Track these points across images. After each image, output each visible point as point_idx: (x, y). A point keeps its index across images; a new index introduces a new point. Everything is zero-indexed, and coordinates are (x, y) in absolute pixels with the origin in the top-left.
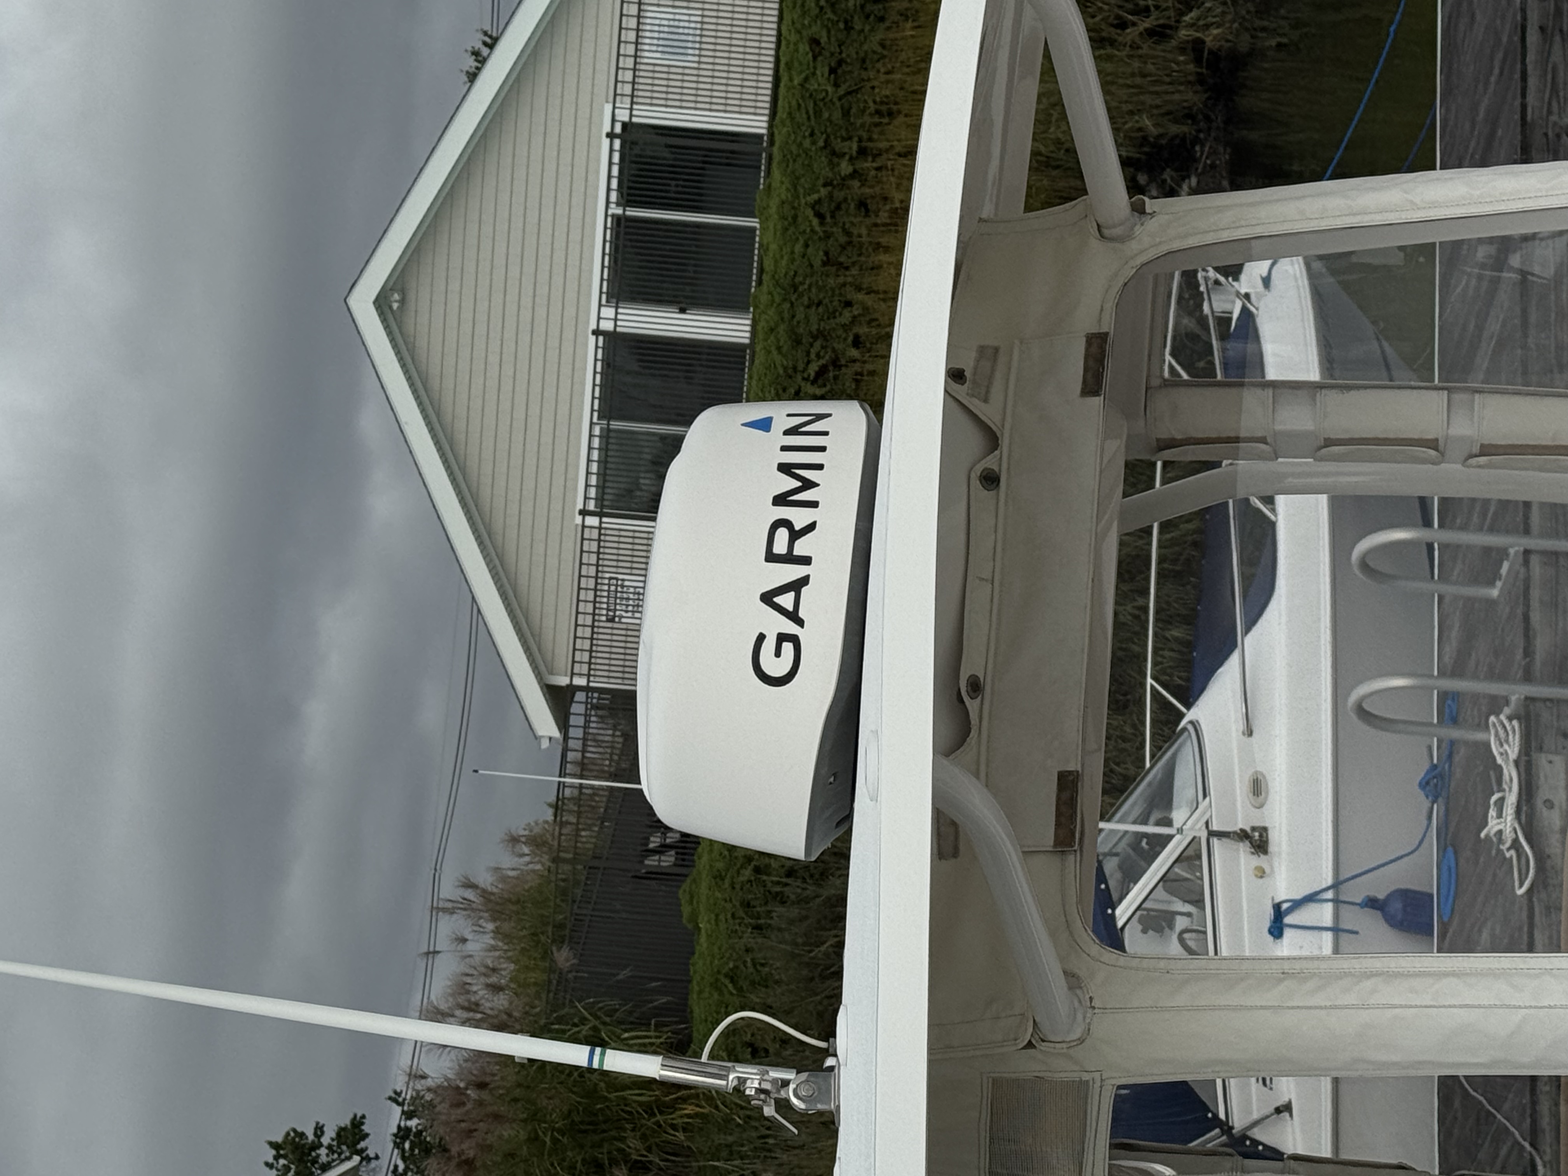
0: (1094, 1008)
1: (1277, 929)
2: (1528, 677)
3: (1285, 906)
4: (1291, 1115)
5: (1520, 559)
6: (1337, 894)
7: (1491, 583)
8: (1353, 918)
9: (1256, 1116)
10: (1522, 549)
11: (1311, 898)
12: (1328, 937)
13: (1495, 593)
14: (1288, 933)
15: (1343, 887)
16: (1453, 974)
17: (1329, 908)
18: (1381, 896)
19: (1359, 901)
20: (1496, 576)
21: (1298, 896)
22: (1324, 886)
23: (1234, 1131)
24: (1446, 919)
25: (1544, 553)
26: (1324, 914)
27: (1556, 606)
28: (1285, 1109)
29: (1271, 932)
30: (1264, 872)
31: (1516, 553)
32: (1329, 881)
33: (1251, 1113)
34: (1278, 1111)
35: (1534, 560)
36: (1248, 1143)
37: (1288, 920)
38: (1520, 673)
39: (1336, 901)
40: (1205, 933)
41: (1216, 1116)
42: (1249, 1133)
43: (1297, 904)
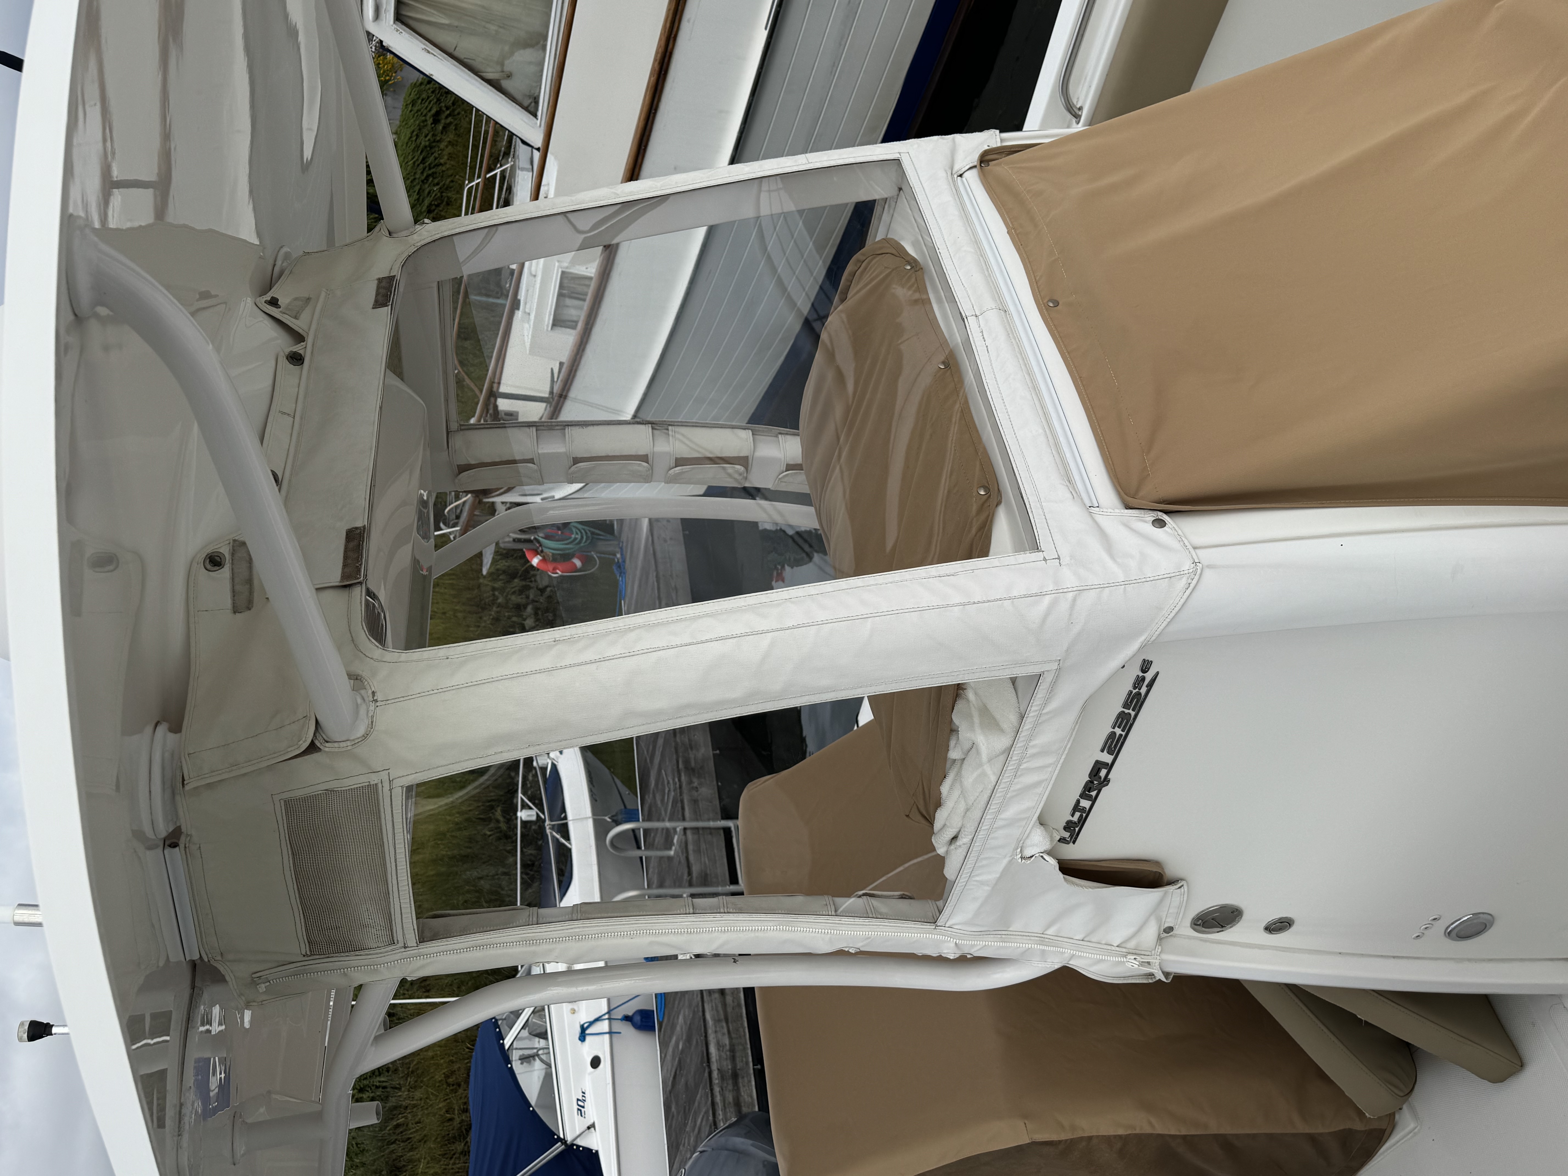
0: (376, 701)
1: (583, 1037)
2: (691, 885)
3: (586, 1025)
4: (595, 1129)
5: (682, 833)
6: (610, 1016)
7: (670, 849)
8: (618, 1026)
9: (578, 1133)
10: (683, 827)
11: (597, 1020)
12: (607, 1037)
13: (672, 853)
14: (588, 1038)
15: (612, 1012)
16: (707, 615)
17: (606, 1023)
18: (630, 1014)
19: (620, 1017)
20: (672, 844)
21: (592, 1019)
22: (603, 1013)
23: (568, 1142)
24: (661, 1020)
25: (693, 829)
26: (604, 1026)
27: (700, 852)
28: (592, 1127)
29: (580, 1039)
30: (575, 1010)
31: (680, 829)
32: (605, 1010)
33: (575, 1130)
34: (589, 1128)
35: (689, 832)
36: (575, 1147)
37: (587, 1032)
38: (687, 884)
39: (609, 1019)
40: (548, 1048)
41: (559, 1137)
42: (575, 1142)
43: (591, 1023)
